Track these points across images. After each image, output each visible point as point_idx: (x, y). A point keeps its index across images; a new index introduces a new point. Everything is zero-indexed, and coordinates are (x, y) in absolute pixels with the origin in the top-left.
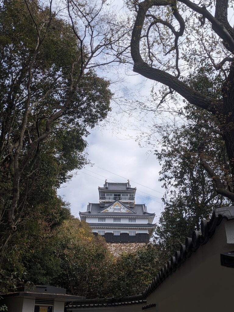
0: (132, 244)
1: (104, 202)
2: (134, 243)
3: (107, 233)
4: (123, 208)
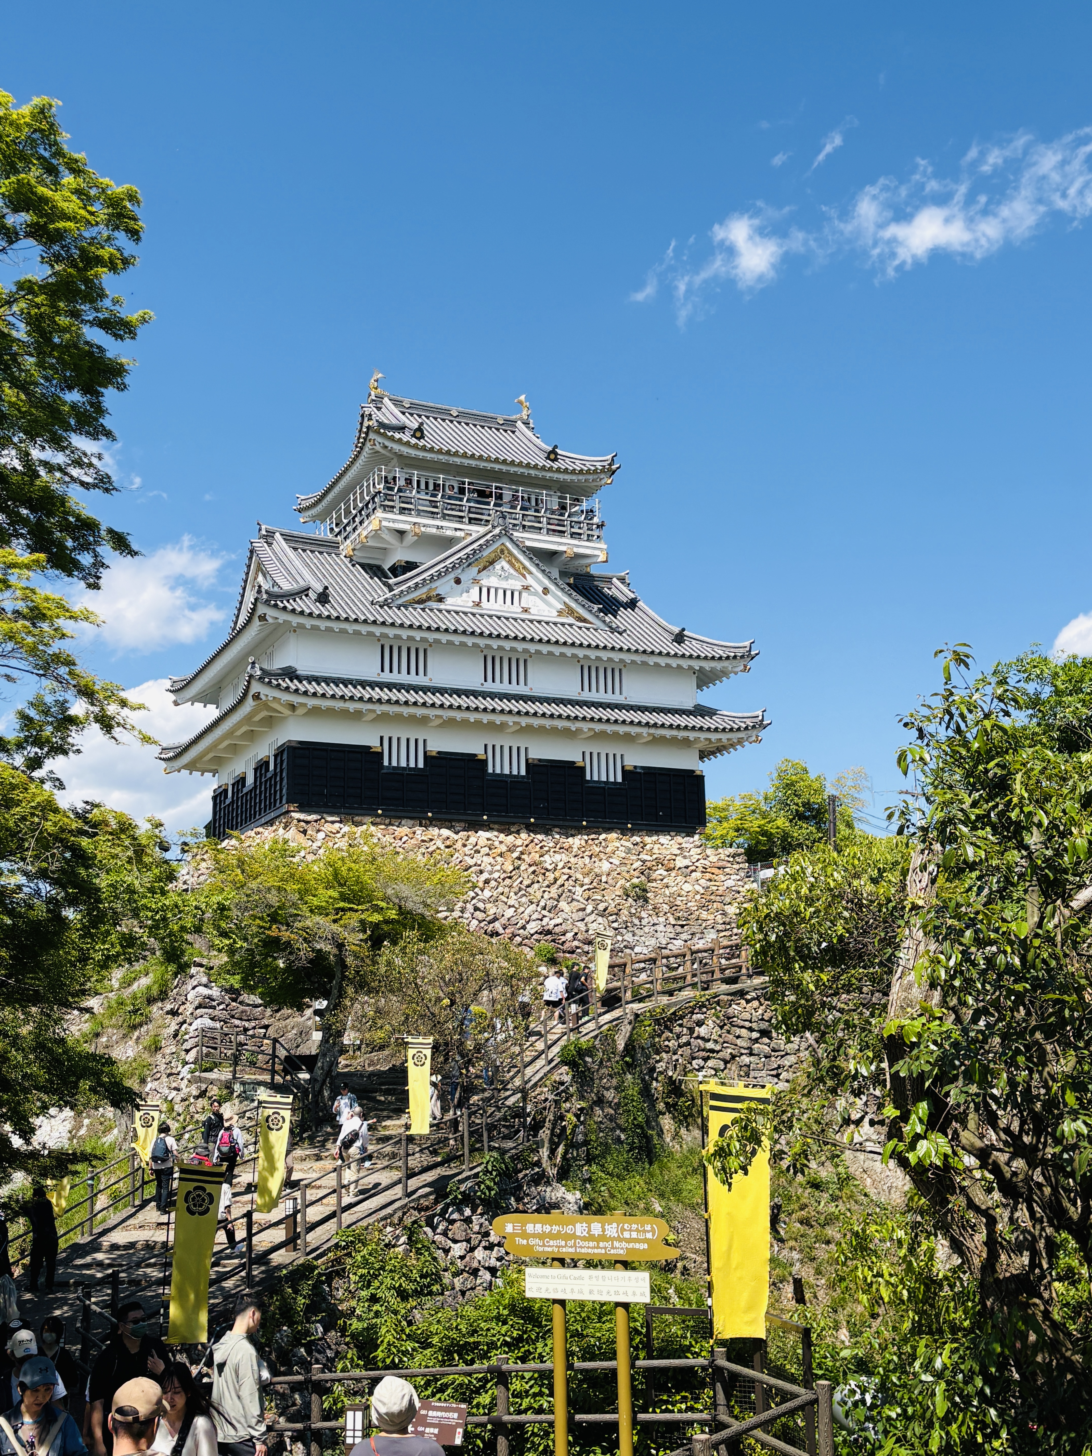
0: (603, 836)
1: (401, 533)
2: (614, 835)
3: (443, 756)
4: (540, 589)
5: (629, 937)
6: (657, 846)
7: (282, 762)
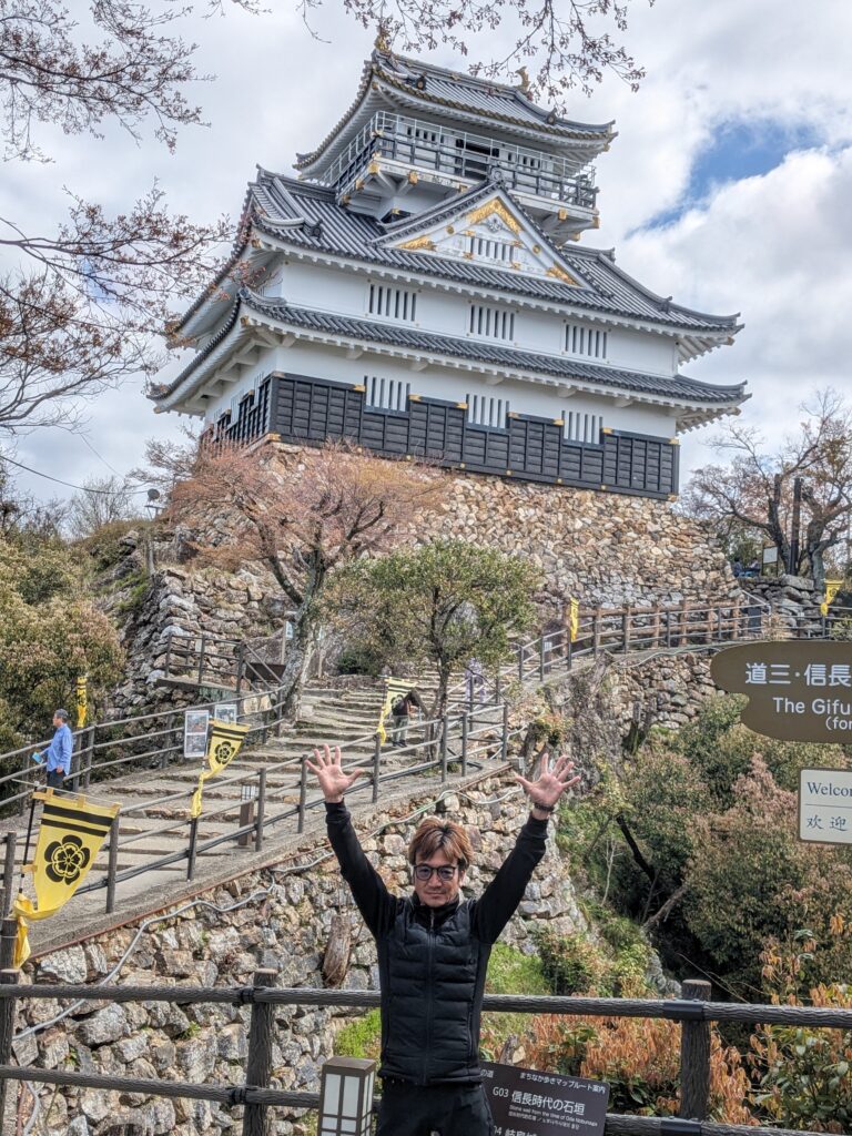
0: (578, 495)
1: (397, 180)
2: (589, 494)
4: (531, 246)
5: (597, 593)
6: (629, 510)
7: (267, 393)
